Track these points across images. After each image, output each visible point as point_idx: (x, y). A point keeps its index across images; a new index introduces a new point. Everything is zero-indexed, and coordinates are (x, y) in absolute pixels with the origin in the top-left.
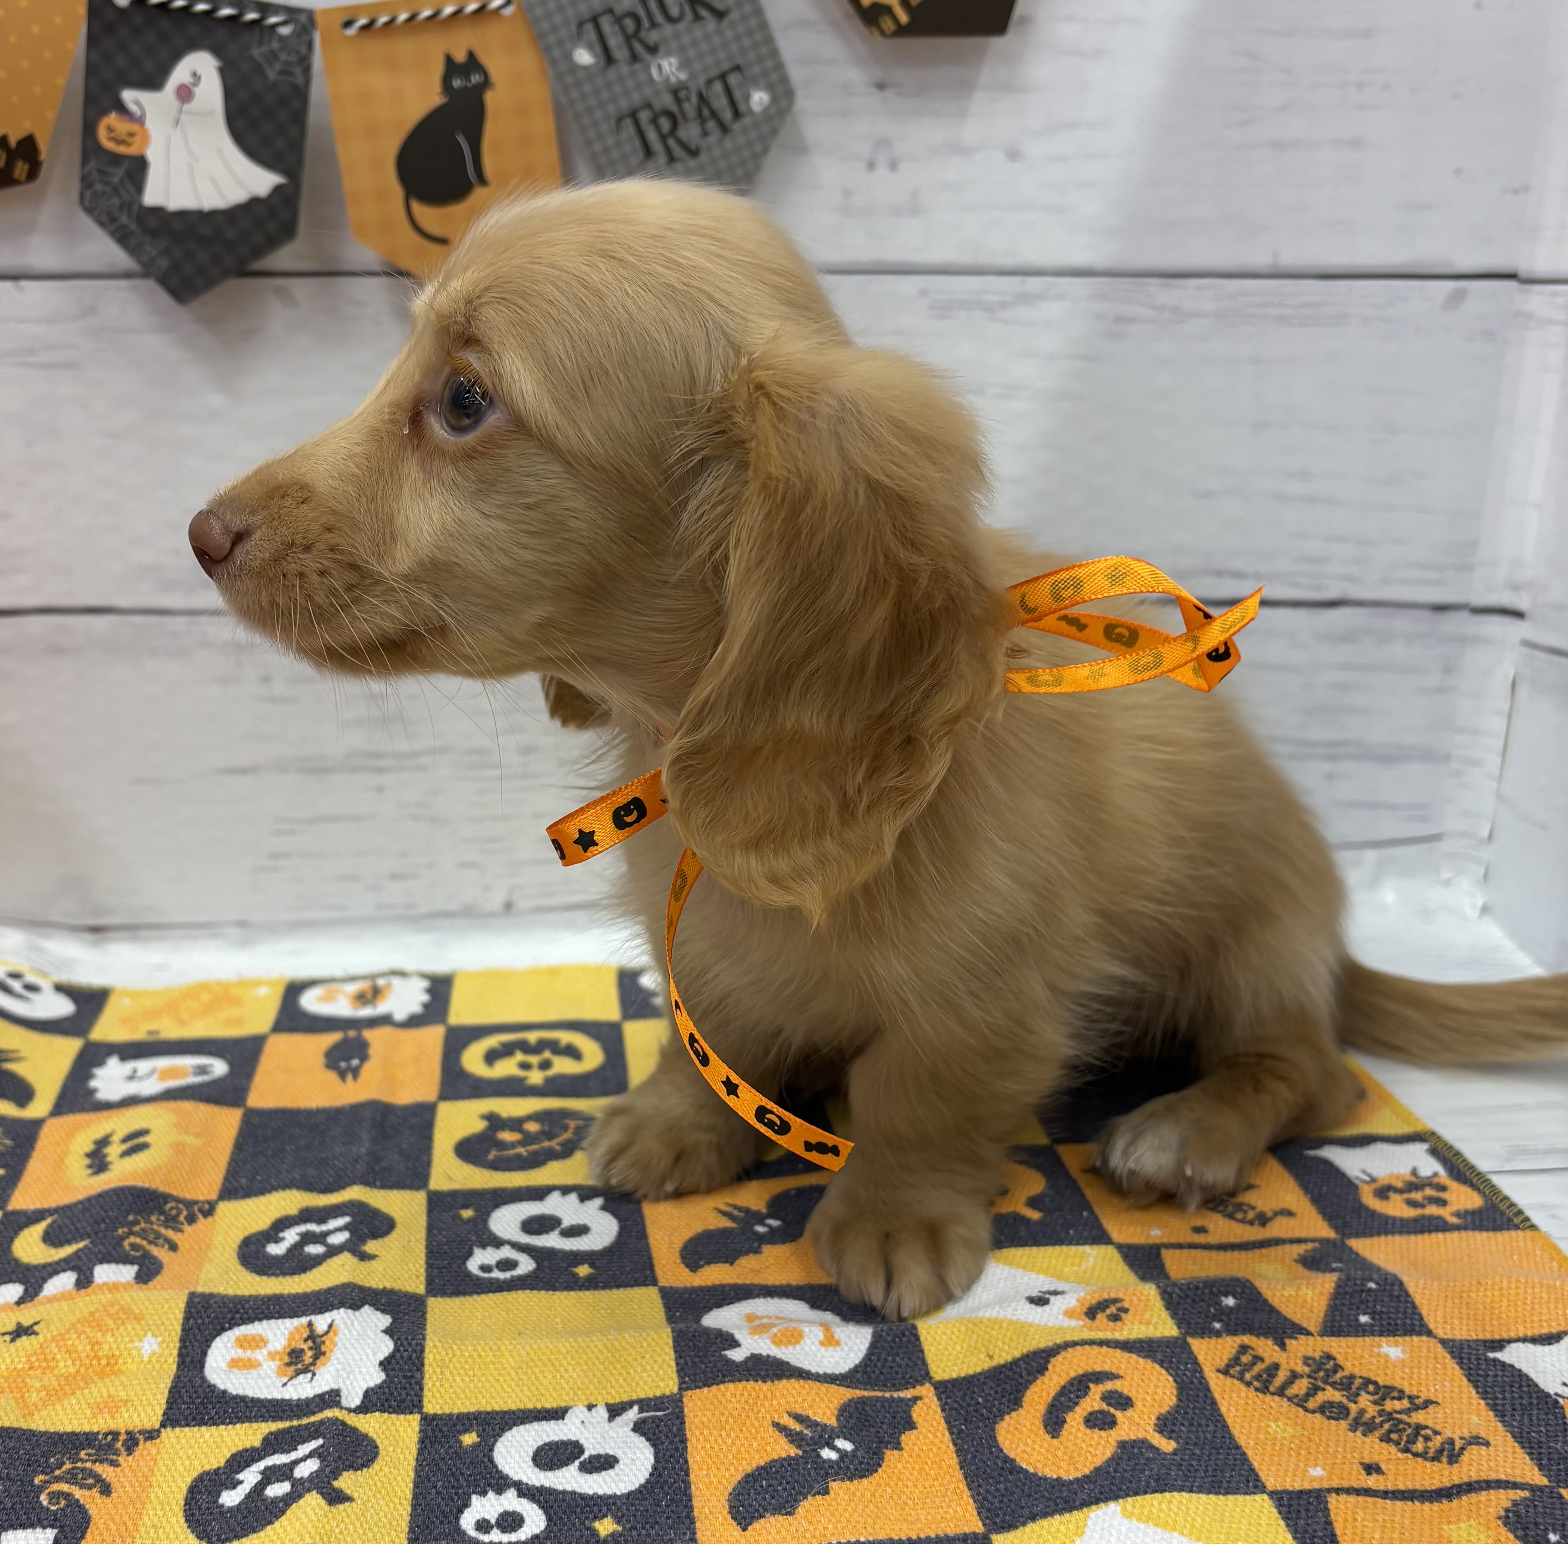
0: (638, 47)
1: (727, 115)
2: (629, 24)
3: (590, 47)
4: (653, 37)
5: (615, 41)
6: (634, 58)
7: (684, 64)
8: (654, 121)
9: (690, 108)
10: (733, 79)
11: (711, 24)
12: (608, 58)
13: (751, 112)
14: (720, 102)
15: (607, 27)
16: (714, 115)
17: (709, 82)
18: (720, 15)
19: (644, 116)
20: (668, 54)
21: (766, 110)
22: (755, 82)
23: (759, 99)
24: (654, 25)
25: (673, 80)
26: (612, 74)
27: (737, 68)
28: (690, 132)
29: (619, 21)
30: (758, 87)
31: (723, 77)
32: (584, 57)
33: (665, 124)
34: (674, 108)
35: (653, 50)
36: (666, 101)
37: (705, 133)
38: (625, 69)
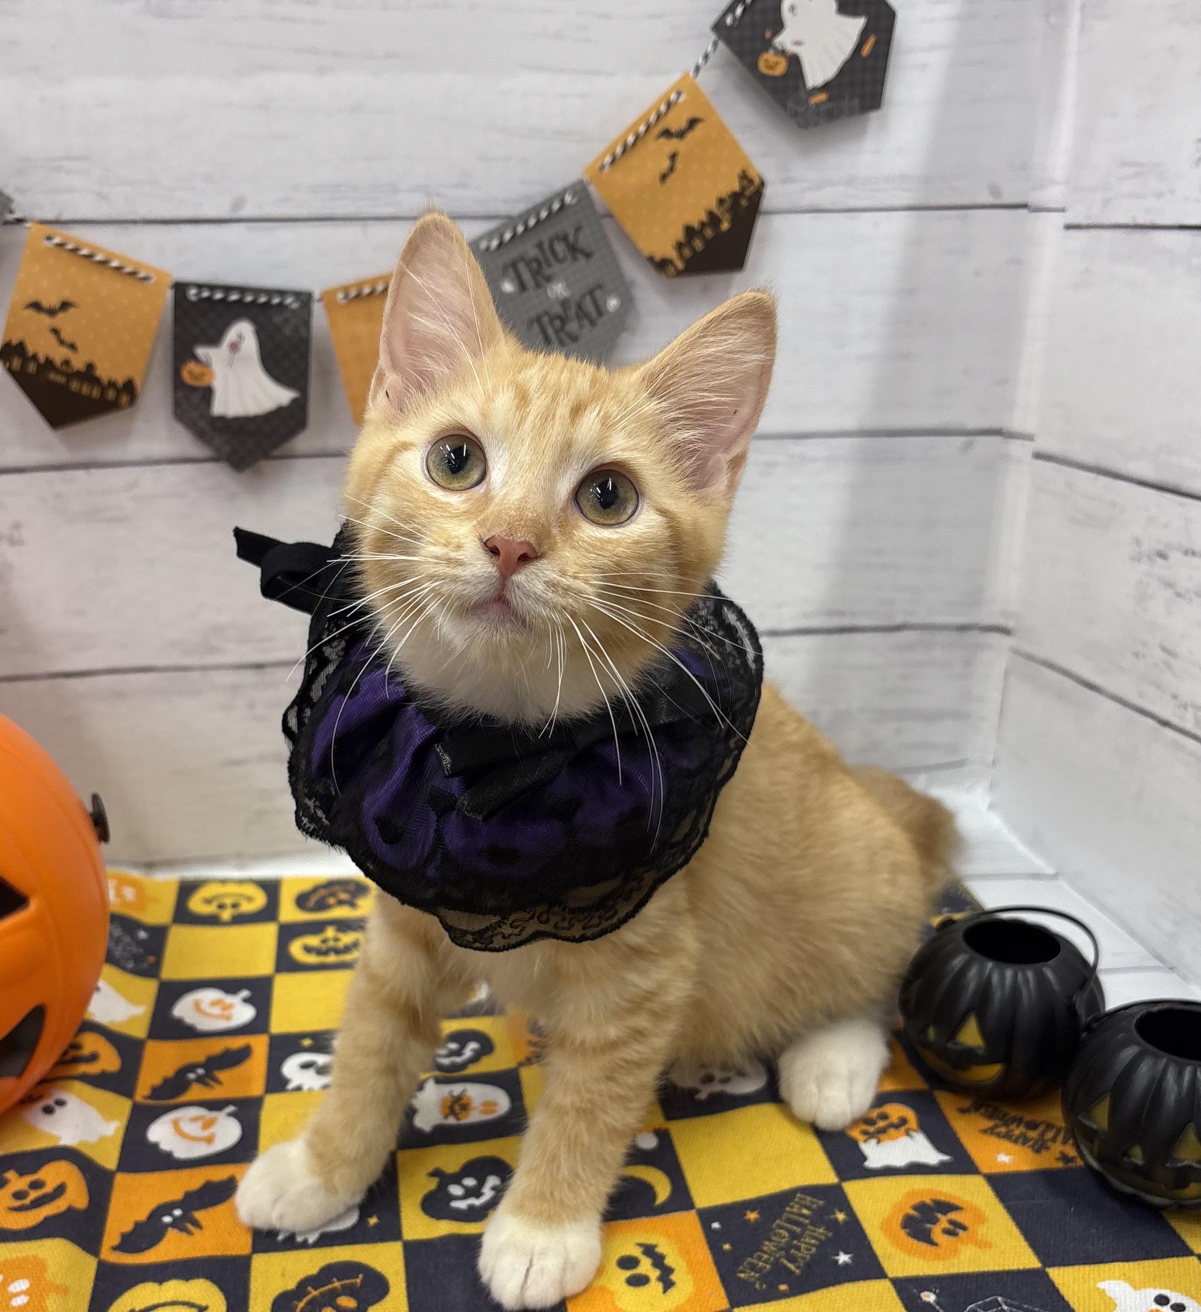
0: (540, 279)
1: (594, 314)
2: (534, 265)
3: (512, 281)
4: (548, 271)
5: (526, 276)
6: (538, 285)
7: (568, 286)
8: (551, 322)
9: (572, 312)
10: (598, 293)
11: (582, 261)
12: (522, 286)
13: (608, 312)
14: (589, 307)
15: (522, 268)
16: (587, 316)
17: (583, 297)
18: (588, 255)
19: (546, 320)
20: (558, 281)
21: (617, 311)
22: (610, 294)
23: (613, 303)
24: (549, 265)
25: (561, 297)
27: (599, 287)
28: (573, 326)
29: (528, 264)
30: (612, 297)
31: (591, 292)
32: (508, 287)
33: (557, 323)
34: (562, 314)
35: (549, 279)
36: (557, 309)
37: (581, 327)
38: (531, 292)
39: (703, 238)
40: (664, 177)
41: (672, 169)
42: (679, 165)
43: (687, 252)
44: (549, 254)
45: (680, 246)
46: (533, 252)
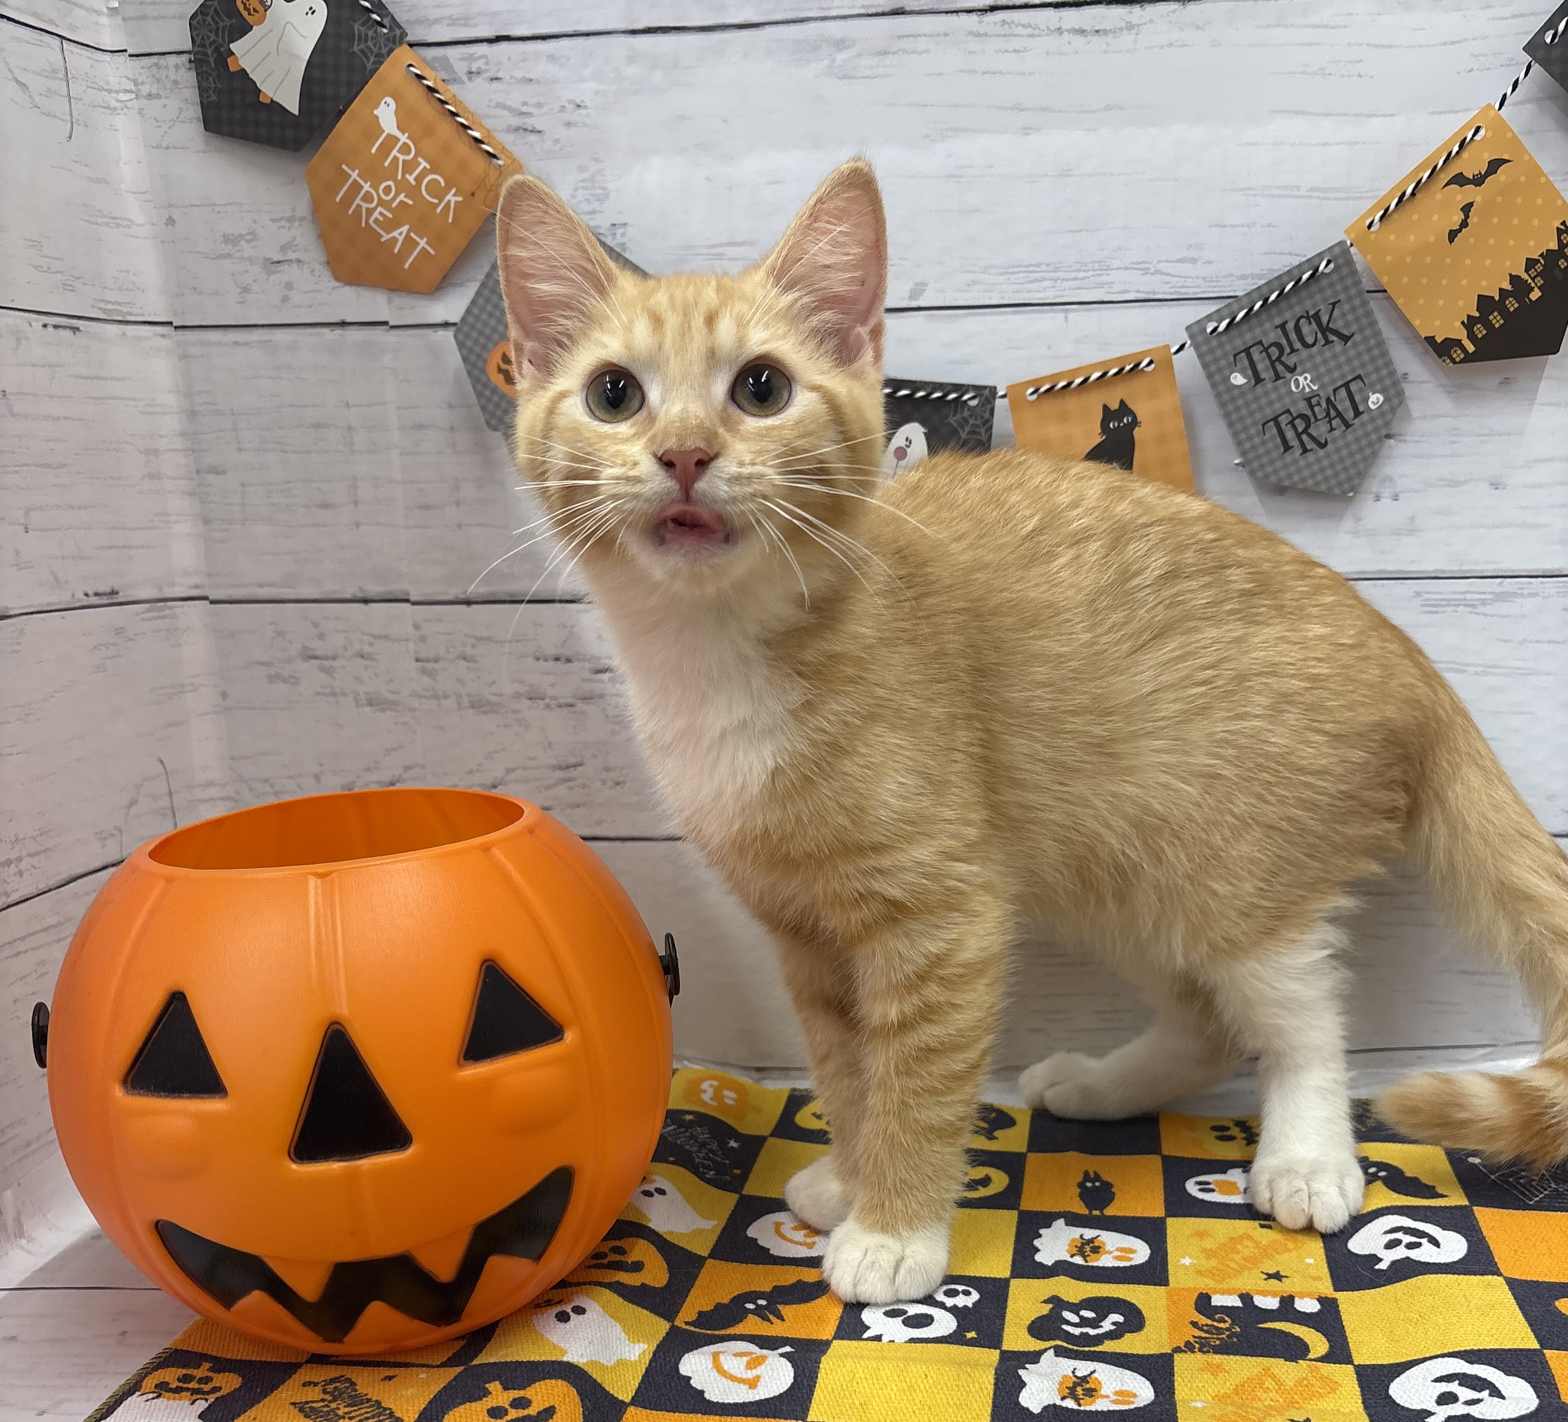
0: (1280, 368)
1: (1350, 414)
2: (1274, 352)
3: (1243, 372)
4: (1291, 360)
5: (1262, 365)
6: (1278, 377)
8: (1291, 423)
9: (1320, 411)
10: (1355, 386)
11: (1338, 346)
12: (1258, 380)
13: (1369, 409)
14: (1344, 405)
15: (1256, 355)
16: (1340, 414)
18: (1345, 339)
19: (1284, 420)
20: (1304, 372)
21: (1381, 407)
22: (1372, 387)
23: (1375, 399)
24: (1293, 351)
26: (1259, 389)
28: (1321, 428)
29: (1266, 350)
30: (1375, 391)
32: (1238, 379)
33: (1300, 423)
34: (1307, 412)
35: (1292, 370)
36: (1301, 407)
37: (1332, 429)
38: (1270, 386)
39: (1504, 311)
40: (1452, 235)
41: (1464, 224)
42: (1473, 219)
43: (1480, 331)
44: (1293, 336)
45: (1469, 324)
46: (1275, 336)
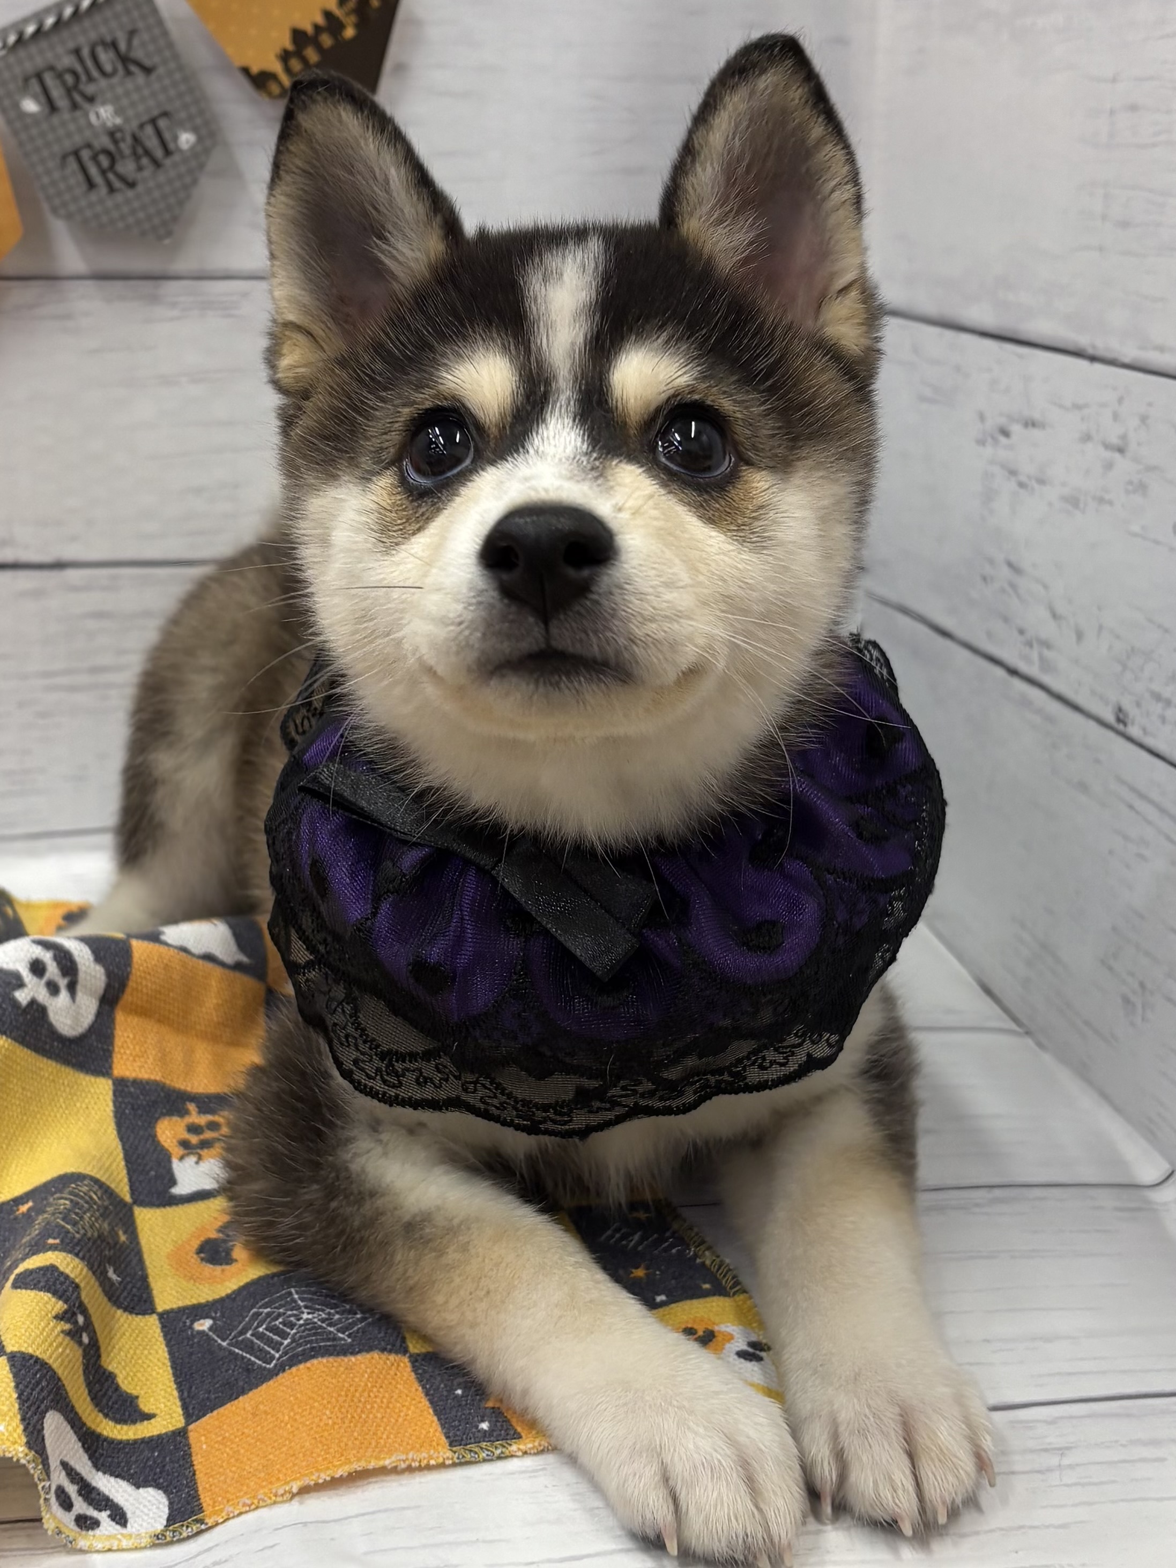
0: (78, 98)
1: (159, 153)
2: (69, 79)
3: (35, 98)
4: (90, 89)
5: (57, 93)
6: (75, 106)
7: (119, 112)
8: (95, 158)
9: (126, 147)
10: (162, 123)
11: (140, 78)
12: (52, 107)
13: (179, 150)
14: (152, 143)
15: (49, 79)
16: (147, 153)
17: (142, 126)
18: (148, 70)
19: (86, 155)
20: (104, 103)
21: (192, 148)
22: (182, 125)
23: (186, 139)
24: (91, 79)
25: (109, 124)
26: (55, 120)
27: (165, 114)
28: (127, 167)
29: (59, 76)
30: (186, 130)
31: (153, 121)
32: (30, 106)
33: (105, 161)
34: (111, 147)
35: (91, 99)
36: (105, 142)
37: (140, 168)
38: (65, 114)
39: (319, 47)
44: (89, 63)
45: (285, 56)
